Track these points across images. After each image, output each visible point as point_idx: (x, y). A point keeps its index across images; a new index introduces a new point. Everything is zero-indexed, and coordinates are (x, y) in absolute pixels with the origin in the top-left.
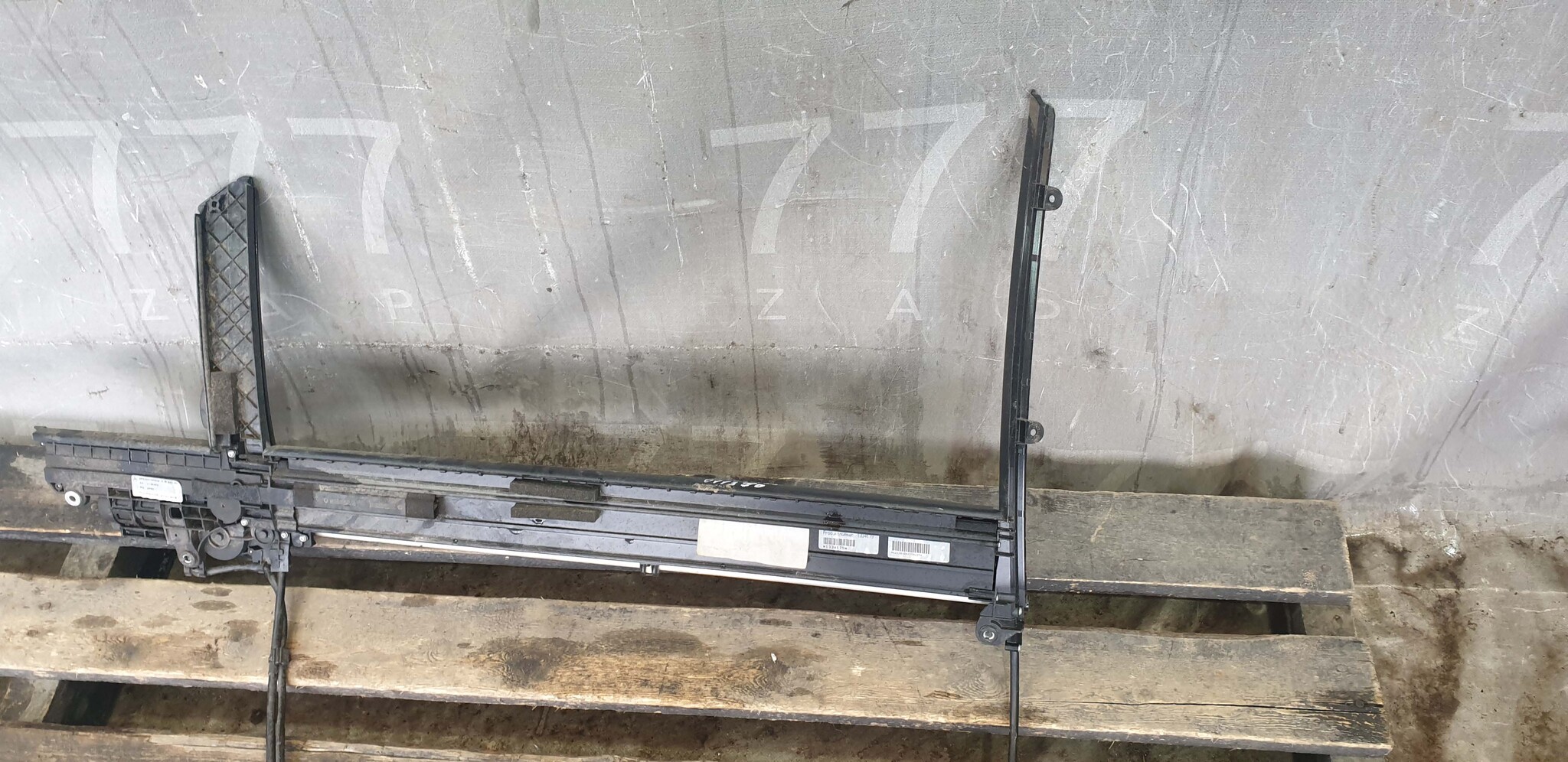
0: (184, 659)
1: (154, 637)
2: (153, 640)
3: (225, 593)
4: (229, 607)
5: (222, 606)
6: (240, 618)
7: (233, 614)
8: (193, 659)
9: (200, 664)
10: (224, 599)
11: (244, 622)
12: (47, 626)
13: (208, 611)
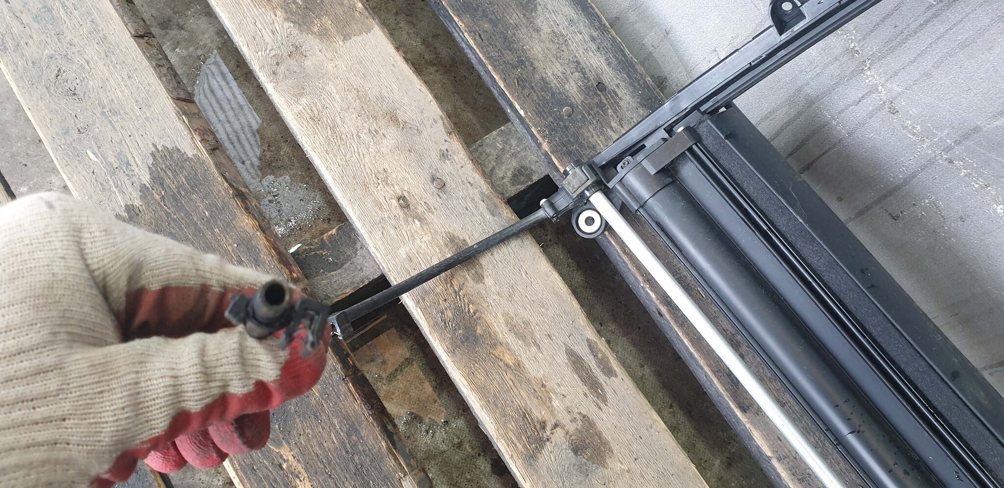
0: (509, 411)
1: (501, 344)
2: (499, 348)
3: (609, 372)
4: (599, 396)
5: (594, 385)
6: (600, 426)
7: (597, 409)
8: (516, 421)
9: (519, 438)
10: (601, 378)
11: (599, 435)
12: (420, 209)
13: (576, 377)
